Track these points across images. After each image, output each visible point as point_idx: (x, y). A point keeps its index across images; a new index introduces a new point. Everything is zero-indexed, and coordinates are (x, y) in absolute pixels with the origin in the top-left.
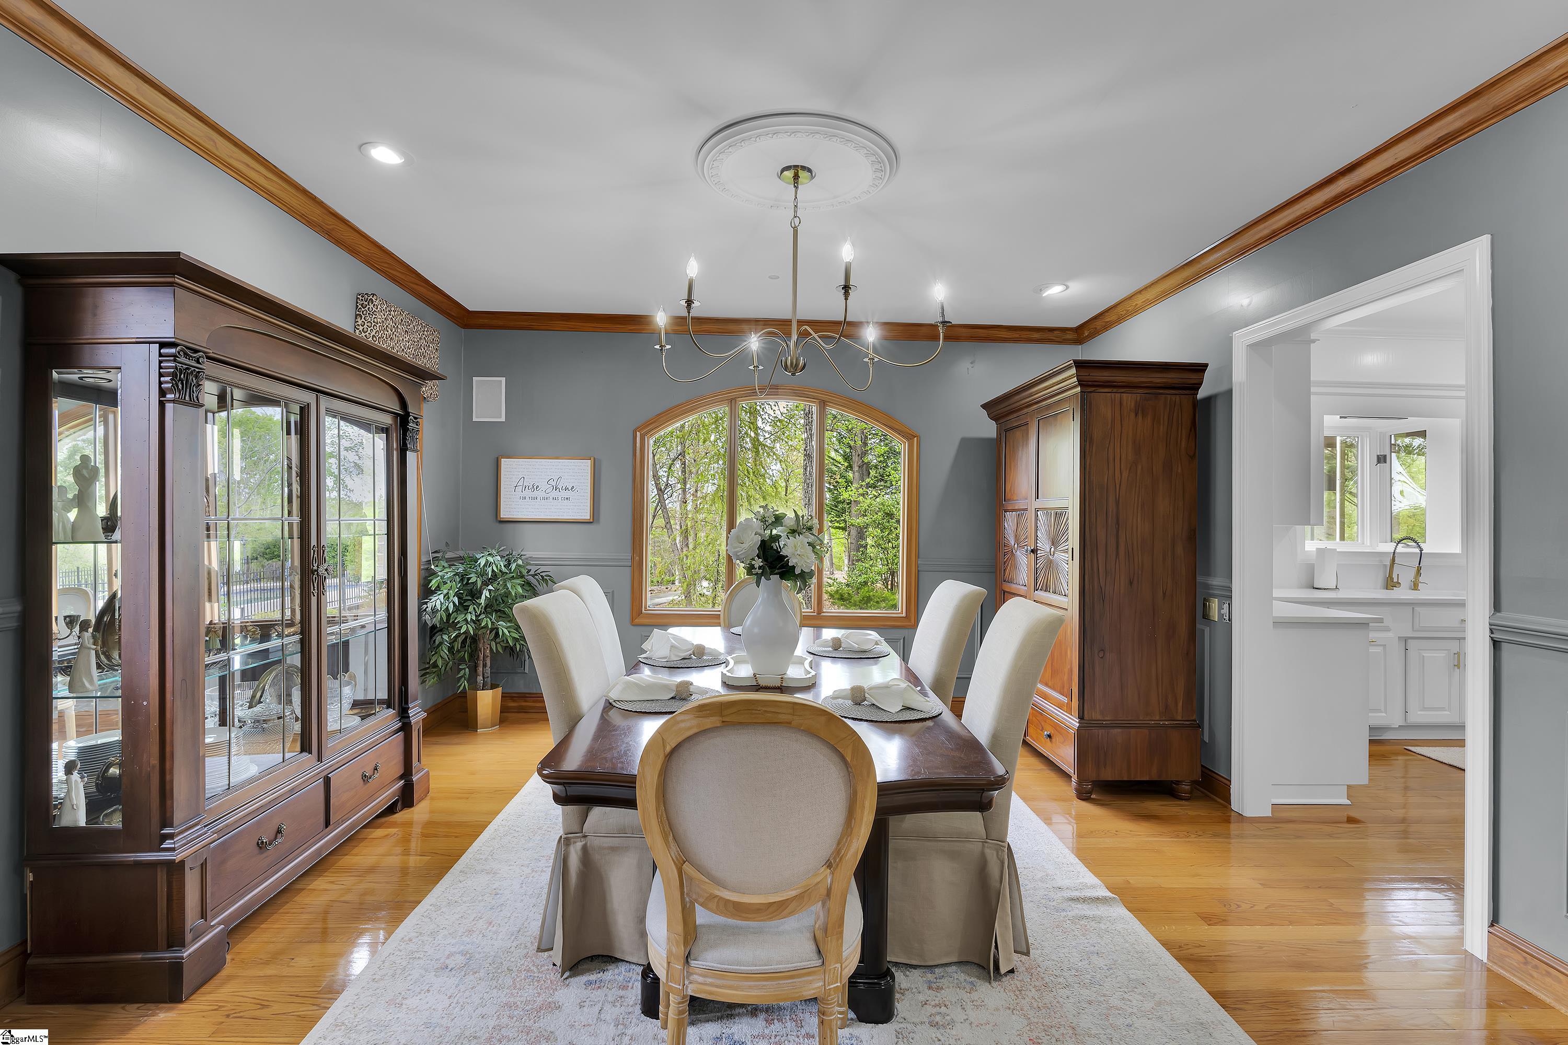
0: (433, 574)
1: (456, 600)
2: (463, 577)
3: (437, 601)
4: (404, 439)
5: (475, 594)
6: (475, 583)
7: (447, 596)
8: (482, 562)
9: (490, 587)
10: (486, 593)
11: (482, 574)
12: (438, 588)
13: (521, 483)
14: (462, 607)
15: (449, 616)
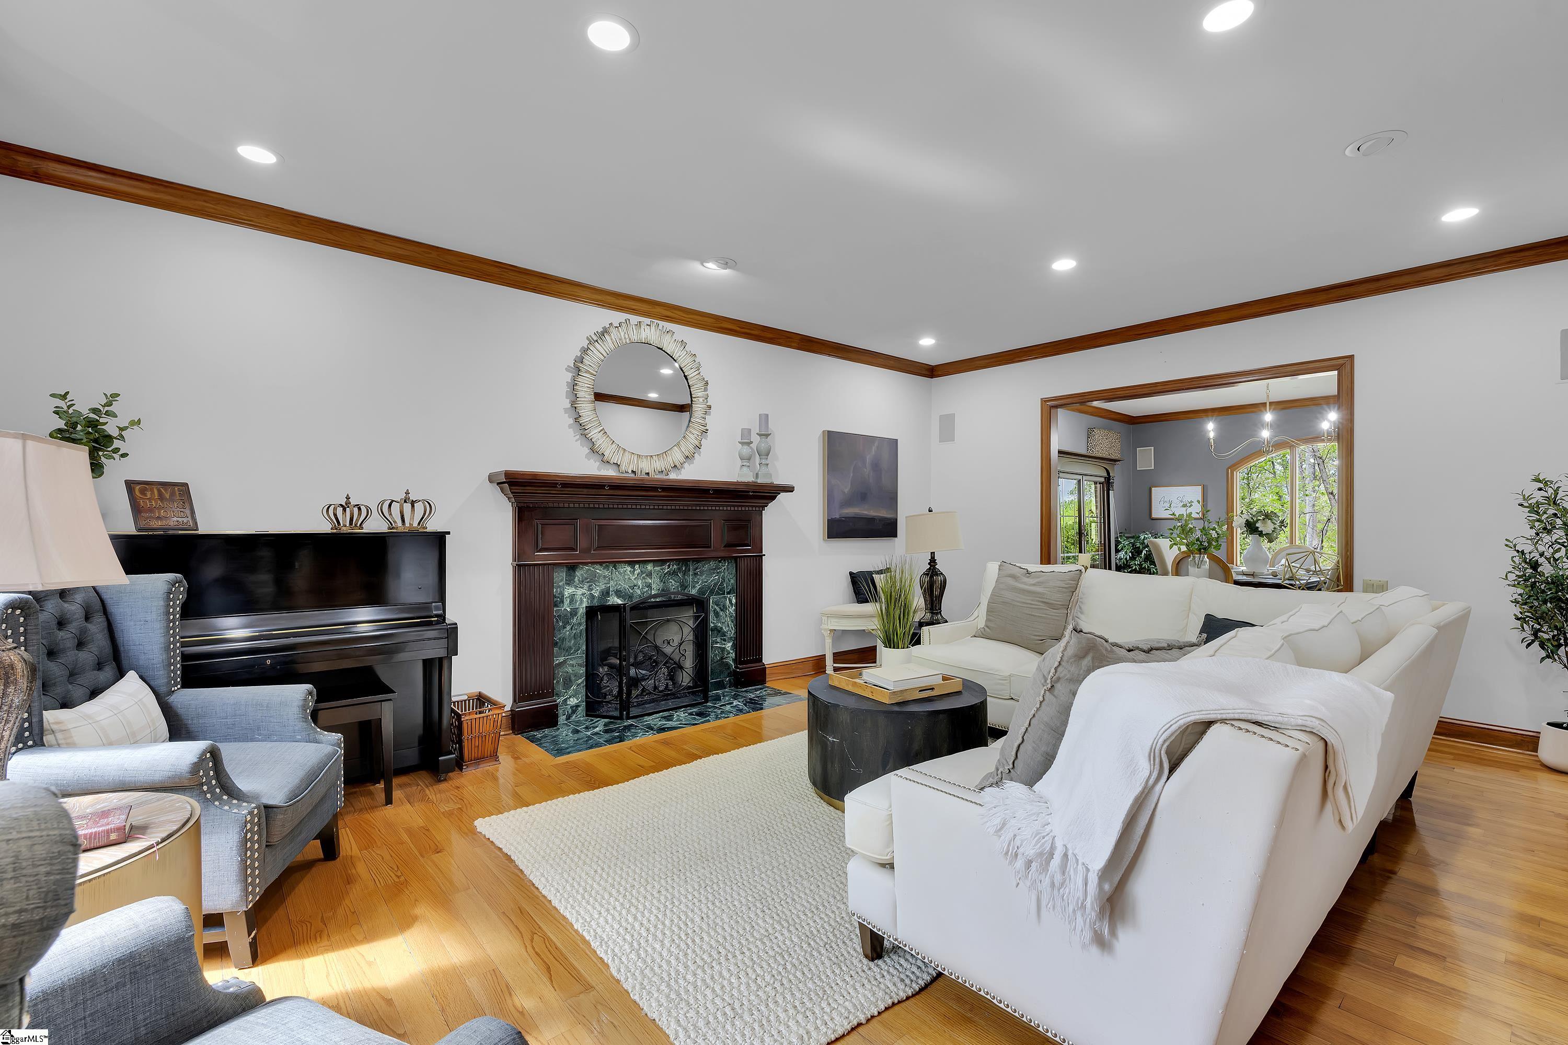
0: (1120, 543)
1: (1130, 554)
2: (1133, 545)
3: (1121, 554)
4: (1109, 486)
5: (1140, 552)
6: (1140, 547)
7: (1126, 553)
8: (1142, 537)
9: (1146, 549)
10: (1144, 552)
11: (1143, 543)
12: (1122, 549)
13: (1163, 499)
14: (1133, 558)
15: (1127, 561)
